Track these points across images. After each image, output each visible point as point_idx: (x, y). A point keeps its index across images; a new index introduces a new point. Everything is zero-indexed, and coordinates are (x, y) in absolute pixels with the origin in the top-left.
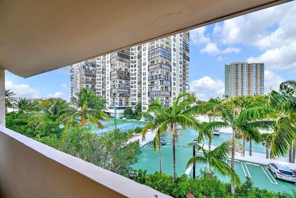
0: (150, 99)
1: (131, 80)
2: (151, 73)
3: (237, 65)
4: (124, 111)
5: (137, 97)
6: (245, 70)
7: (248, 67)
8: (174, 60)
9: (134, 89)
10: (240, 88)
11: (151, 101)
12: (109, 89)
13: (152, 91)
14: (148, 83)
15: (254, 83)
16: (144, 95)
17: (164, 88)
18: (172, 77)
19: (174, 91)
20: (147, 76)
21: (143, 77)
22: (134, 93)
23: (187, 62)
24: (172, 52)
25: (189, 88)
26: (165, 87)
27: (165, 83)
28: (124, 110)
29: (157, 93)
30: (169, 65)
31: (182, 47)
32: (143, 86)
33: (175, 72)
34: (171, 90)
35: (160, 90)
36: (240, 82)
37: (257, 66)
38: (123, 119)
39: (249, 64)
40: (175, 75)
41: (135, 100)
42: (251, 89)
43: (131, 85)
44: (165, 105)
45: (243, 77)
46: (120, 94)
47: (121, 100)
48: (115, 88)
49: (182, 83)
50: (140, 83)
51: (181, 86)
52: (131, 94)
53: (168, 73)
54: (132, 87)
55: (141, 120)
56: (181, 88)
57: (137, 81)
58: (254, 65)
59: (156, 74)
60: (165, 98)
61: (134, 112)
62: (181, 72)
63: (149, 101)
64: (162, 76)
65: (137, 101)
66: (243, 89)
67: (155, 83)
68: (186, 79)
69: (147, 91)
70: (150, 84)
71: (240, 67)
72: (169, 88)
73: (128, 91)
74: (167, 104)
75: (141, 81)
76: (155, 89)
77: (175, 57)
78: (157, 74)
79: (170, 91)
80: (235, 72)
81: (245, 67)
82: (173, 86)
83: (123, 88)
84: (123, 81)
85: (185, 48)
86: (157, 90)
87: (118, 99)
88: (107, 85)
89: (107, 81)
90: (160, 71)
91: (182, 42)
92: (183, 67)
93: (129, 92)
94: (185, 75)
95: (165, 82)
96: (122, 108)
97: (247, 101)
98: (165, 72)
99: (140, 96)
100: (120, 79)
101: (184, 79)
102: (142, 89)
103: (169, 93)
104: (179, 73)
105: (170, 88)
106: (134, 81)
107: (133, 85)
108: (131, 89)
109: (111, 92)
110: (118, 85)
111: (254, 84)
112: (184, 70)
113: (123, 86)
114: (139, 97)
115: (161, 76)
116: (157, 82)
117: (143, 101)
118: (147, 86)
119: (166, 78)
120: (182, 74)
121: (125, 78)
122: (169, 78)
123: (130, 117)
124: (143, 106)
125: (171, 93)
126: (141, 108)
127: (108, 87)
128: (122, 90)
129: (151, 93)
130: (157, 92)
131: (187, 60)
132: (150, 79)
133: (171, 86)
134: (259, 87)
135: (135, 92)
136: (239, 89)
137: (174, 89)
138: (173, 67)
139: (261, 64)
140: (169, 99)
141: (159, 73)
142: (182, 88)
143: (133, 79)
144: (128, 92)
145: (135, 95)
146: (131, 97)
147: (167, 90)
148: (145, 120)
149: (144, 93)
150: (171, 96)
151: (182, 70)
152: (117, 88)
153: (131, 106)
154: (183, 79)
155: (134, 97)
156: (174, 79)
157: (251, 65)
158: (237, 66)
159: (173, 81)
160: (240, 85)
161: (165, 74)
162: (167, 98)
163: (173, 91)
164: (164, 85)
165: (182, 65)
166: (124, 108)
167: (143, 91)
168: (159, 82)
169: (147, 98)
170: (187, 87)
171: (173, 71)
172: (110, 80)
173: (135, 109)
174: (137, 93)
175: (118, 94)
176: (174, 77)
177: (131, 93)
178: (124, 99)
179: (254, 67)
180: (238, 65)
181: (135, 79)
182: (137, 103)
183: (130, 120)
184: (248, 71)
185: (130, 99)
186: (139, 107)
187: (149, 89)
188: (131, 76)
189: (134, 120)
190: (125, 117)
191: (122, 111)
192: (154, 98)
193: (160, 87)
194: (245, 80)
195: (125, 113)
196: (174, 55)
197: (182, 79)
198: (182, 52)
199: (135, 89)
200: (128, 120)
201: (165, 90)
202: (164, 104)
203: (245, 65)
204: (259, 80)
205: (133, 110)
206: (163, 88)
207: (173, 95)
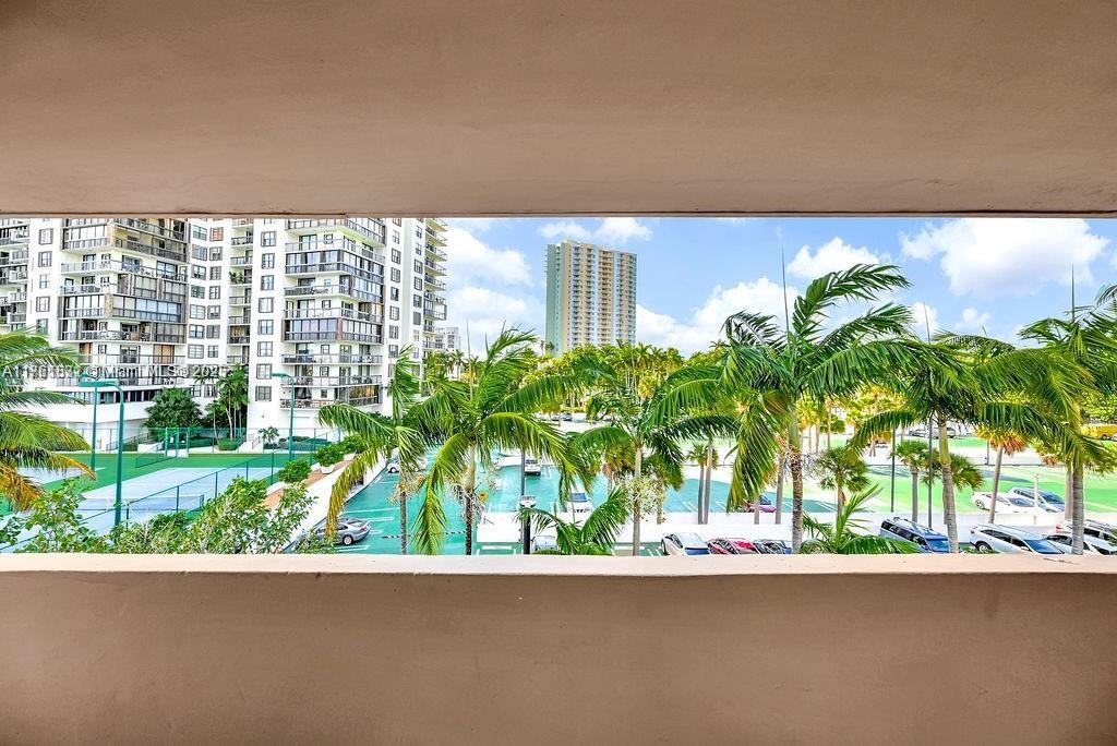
0: (293, 354)
1: (193, 261)
2: (301, 237)
3: (577, 249)
4: (149, 410)
5: (222, 342)
6: (596, 268)
7: (602, 260)
9: (206, 302)
10: (584, 320)
11: (293, 360)
12: (54, 292)
13: (303, 316)
14: (282, 282)
15: (615, 311)
16: (260, 332)
17: (356, 307)
18: (389, 265)
19: (395, 323)
20: (280, 252)
21: (258, 251)
22: (208, 322)
25: (445, 314)
26: (360, 304)
27: (362, 289)
28: (151, 404)
29: (323, 328)
32: (256, 293)
33: (400, 248)
34: (383, 318)
35: (336, 313)
36: (584, 304)
37: (621, 260)
38: (143, 449)
39: (605, 252)
40: (398, 262)
41: (214, 354)
42: (608, 327)
43: (192, 281)
44: (355, 378)
45: (592, 290)
46: (124, 326)
47: (128, 356)
48: (91, 290)
49: (421, 294)
50: (242, 277)
51: (419, 305)
52: (193, 328)
53: (371, 248)
54: (198, 292)
55: (245, 448)
56: (418, 310)
57: (226, 266)
58: (617, 257)
59: (322, 247)
60: (356, 350)
61: (206, 413)
62: (418, 251)
63: (286, 360)
64: (347, 259)
65: (221, 360)
66: (591, 326)
67: (318, 283)
68: (438, 278)
69: (278, 317)
70: (293, 285)
71: (584, 257)
72: (375, 310)
73: (173, 309)
74: (364, 374)
75: (248, 271)
76: (314, 309)
78: (329, 247)
79: (378, 320)
80: (573, 273)
81: (597, 259)
82: (389, 302)
83: (146, 294)
84: (149, 262)
86: (327, 314)
87: (114, 349)
88: (34, 274)
89: (35, 249)
90: (338, 235)
92: (426, 235)
93: (180, 319)
94: (432, 264)
95: (359, 284)
96: (136, 396)
98: (359, 243)
99: (239, 334)
100: (128, 247)
101: (429, 279)
102: (254, 305)
103: (374, 327)
104: (414, 255)
105: (379, 307)
106: (209, 264)
107: (206, 284)
108: (192, 300)
109: (64, 310)
110: (114, 279)
111: (615, 313)
112: (431, 243)
113: (147, 284)
114: (233, 340)
115: (346, 256)
116: (327, 281)
117: (254, 361)
118: (278, 294)
119: (366, 269)
120: (422, 258)
121: (156, 246)
122: (376, 270)
123: (182, 438)
124: (253, 383)
125: (380, 328)
126: (245, 392)
127: (44, 283)
128: (141, 305)
129: (296, 327)
130: (324, 323)
132: (292, 263)
133: (382, 300)
134: (625, 322)
135: (216, 316)
136: (581, 323)
137: (394, 312)
138: (391, 226)
139: (631, 257)
140: (373, 352)
141: (338, 245)
142: (421, 311)
143: (202, 253)
144: (174, 319)
145: (212, 332)
146: (189, 341)
147: (368, 318)
148: (267, 446)
149: (264, 324)
150: (380, 340)
151: (423, 242)
152: (105, 290)
153: (187, 383)
154: (426, 279)
155: (206, 342)
156: (396, 275)
157: (609, 255)
158: (578, 255)
159: (388, 284)
160: (582, 314)
161: (358, 252)
162: (366, 348)
163: (388, 323)
164: (355, 294)
166: (149, 395)
167: (255, 316)
168: (336, 280)
169: (280, 349)
170: (439, 309)
171: (390, 243)
172: (64, 246)
173: (210, 400)
174: (223, 323)
175: (115, 326)
176: (395, 265)
177: (190, 321)
178: (147, 349)
179: (616, 263)
180: (580, 251)
181: (218, 256)
182: (223, 374)
183: (183, 453)
184: (602, 271)
185: (181, 351)
186: (236, 391)
187: (290, 307)
188: (195, 241)
189: (208, 450)
190: (154, 437)
191: (138, 411)
192: (310, 347)
193: (337, 303)
194: (596, 299)
195: (155, 422)
197: (423, 277)
199: (215, 302)
200: (171, 453)
201: (360, 316)
202: (355, 372)
203: (597, 254)
204: (625, 302)
205: (203, 403)
206: (350, 306)
207: (391, 337)
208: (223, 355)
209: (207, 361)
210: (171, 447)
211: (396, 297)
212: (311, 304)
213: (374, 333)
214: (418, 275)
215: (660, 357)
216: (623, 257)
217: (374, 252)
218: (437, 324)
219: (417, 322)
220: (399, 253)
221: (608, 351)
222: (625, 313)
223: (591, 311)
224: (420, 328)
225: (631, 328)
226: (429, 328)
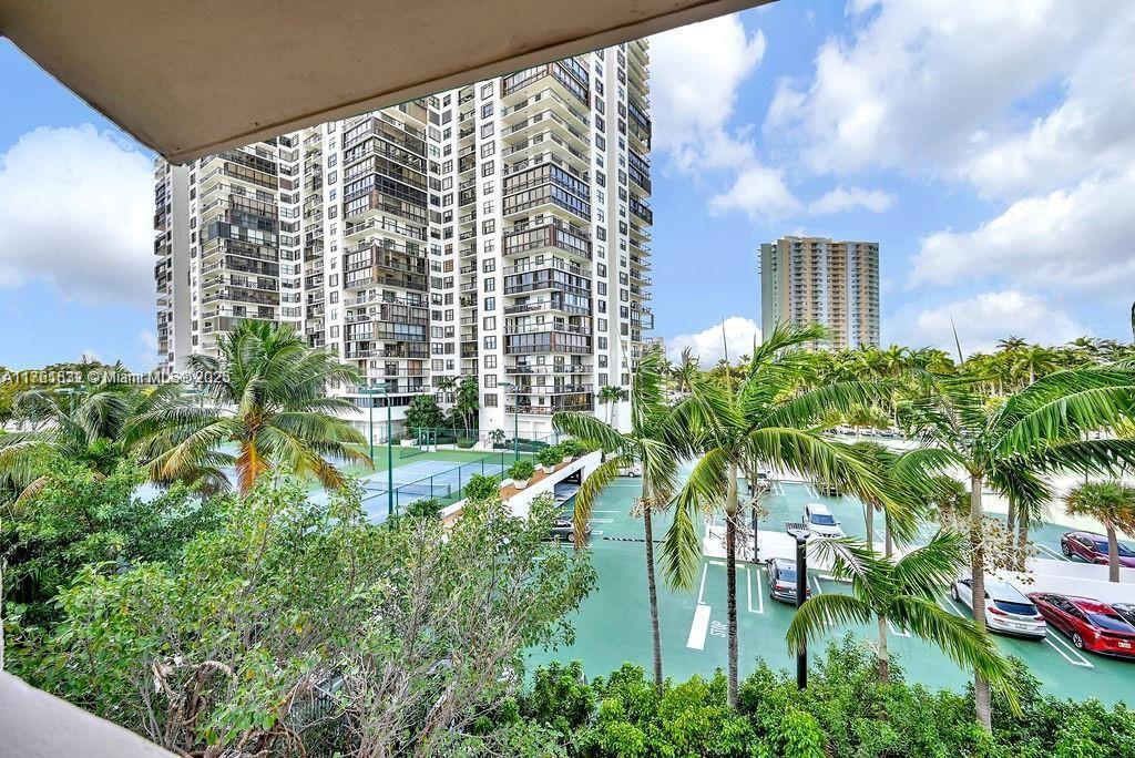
0: (513, 364)
1: (432, 290)
2: (516, 261)
3: (799, 244)
4: (406, 413)
5: (456, 357)
6: (823, 264)
7: (831, 254)
8: (601, 217)
9: (443, 323)
11: (514, 371)
12: (341, 322)
13: (521, 331)
14: (501, 302)
15: (851, 309)
16: (486, 347)
17: (566, 321)
18: (595, 279)
19: (603, 334)
20: (498, 275)
21: (481, 276)
22: (445, 340)
23: (644, 229)
24: (594, 187)
25: (652, 323)
26: (570, 318)
27: (571, 303)
28: (407, 408)
29: (538, 342)
30: (584, 236)
31: (626, 170)
32: (482, 313)
33: (605, 261)
34: (591, 330)
35: (549, 328)
36: (810, 305)
37: (857, 252)
38: (405, 443)
39: (834, 245)
40: (604, 276)
41: (451, 367)
42: (841, 329)
43: (432, 307)
44: (568, 387)
45: (818, 288)
46: (386, 345)
47: (391, 369)
48: (364, 318)
49: (628, 305)
50: (470, 300)
51: (626, 315)
52: (435, 346)
53: (578, 265)
54: (437, 315)
55: (479, 447)
56: (625, 320)
57: (456, 291)
58: (851, 249)
59: (534, 268)
60: (568, 361)
61: (447, 416)
62: (623, 264)
63: (508, 371)
64: (557, 277)
65: (456, 372)
67: (532, 301)
68: (641, 288)
69: (500, 333)
70: (511, 304)
71: (807, 253)
72: (585, 323)
73: (419, 331)
74: (577, 383)
75: (474, 295)
76: (530, 325)
77: (605, 208)
78: (541, 267)
79: (588, 332)
80: (793, 271)
81: (824, 254)
82: (597, 315)
83: (400, 319)
84: (401, 294)
85: (636, 175)
86: (541, 329)
87: (381, 364)
88: (328, 308)
89: (328, 290)
90: (548, 255)
91: (626, 154)
92: (631, 247)
93: (425, 338)
94: (637, 275)
95: (569, 299)
96: (397, 402)
97: (840, 370)
98: (567, 261)
99: (469, 350)
100: (387, 283)
101: (635, 290)
102: (480, 327)
103: (584, 339)
104: (620, 268)
105: (587, 320)
106: (444, 292)
107: (442, 308)
108: (433, 323)
109: (348, 336)
110: (378, 310)
111: (851, 312)
112: (635, 255)
113: (402, 312)
114: (465, 354)
115: (556, 274)
116: (540, 299)
117: (482, 372)
118: (499, 312)
119: (574, 284)
120: (627, 270)
121: (406, 280)
122: (584, 286)
123: (431, 435)
124: (483, 391)
125: (589, 340)
126: (476, 399)
127: (334, 316)
128: (398, 330)
129: (515, 342)
130: (538, 337)
131: (644, 218)
132: (509, 285)
133: (590, 313)
134: (865, 322)
135: (451, 335)
137: (602, 324)
138: (596, 242)
139: (870, 247)
140: (584, 362)
141: (548, 265)
142: (628, 321)
143: (438, 283)
144: (421, 338)
145: (449, 348)
146: (433, 356)
147: (578, 330)
148: (495, 446)
149: (488, 339)
150: (590, 351)
151: (627, 254)
152: (373, 319)
153: (433, 391)
154: (632, 290)
155: (445, 357)
156: (603, 288)
157: (840, 248)
158: (799, 251)
159: (596, 297)
161: (567, 269)
162: (577, 359)
163: (597, 334)
164: (566, 308)
165: (627, 238)
166: (406, 400)
167: (481, 334)
168: (547, 298)
169: (502, 361)
170: (645, 319)
171: (596, 258)
172: (346, 286)
173: (450, 405)
174: (457, 340)
175: (380, 346)
176: (602, 280)
177: (432, 340)
178: (403, 364)
179: (850, 256)
180: (801, 247)
181: (450, 285)
182: (458, 382)
183: (432, 448)
184: (831, 266)
185: (427, 365)
186: (469, 395)
187: (509, 324)
188: (433, 274)
189: (450, 447)
190: (411, 435)
191: (399, 413)
192: (528, 359)
193: (550, 318)
194: (825, 298)
195: (411, 420)
196: (601, 198)
197: (628, 288)
198: (627, 188)
199: (449, 324)
200: (424, 448)
201: (571, 329)
202: (568, 381)
203: (824, 247)
204: (865, 299)
205: (445, 407)
206: (560, 320)
207: (600, 348)
208: (457, 367)
209: (446, 373)
210: (424, 443)
211: (603, 310)
212: (527, 321)
213: (584, 345)
214: (624, 287)
215: (919, 362)
216: (860, 248)
217: (581, 267)
218: (642, 333)
219: (625, 332)
220: (605, 266)
221: (846, 356)
222: (864, 312)
223: (819, 311)
224: (628, 338)
225: (873, 330)
226: (635, 338)
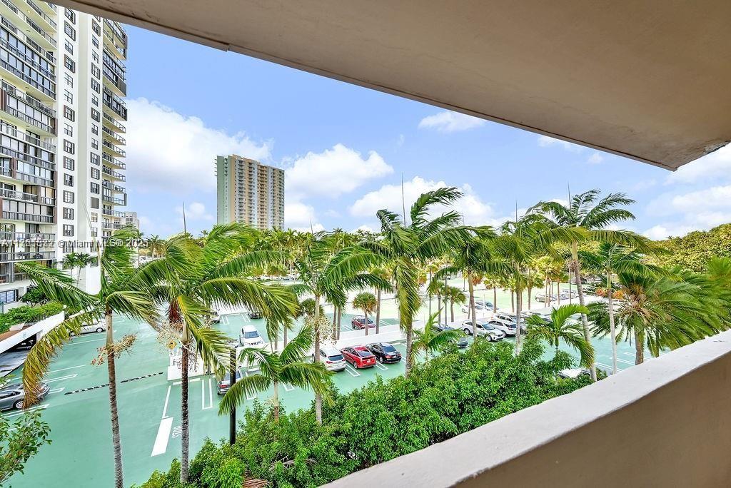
3: (241, 162)
6: (255, 177)
7: (260, 172)
8: (69, 97)
10: (247, 212)
15: (270, 207)
17: (19, 189)
18: (60, 154)
19: (69, 206)
23: (118, 122)
24: (61, 71)
25: (125, 201)
26: (25, 186)
27: (27, 172)
30: (47, 110)
31: (100, 66)
33: (74, 140)
34: (54, 201)
36: (247, 201)
37: (274, 173)
39: (262, 167)
40: (72, 152)
42: (265, 217)
44: (20, 254)
45: (252, 191)
49: (100, 182)
51: (97, 191)
53: (38, 137)
56: (95, 196)
58: (271, 171)
60: (21, 228)
62: (95, 146)
64: (7, 143)
66: (252, 216)
68: (116, 170)
71: (246, 167)
72: (45, 193)
74: (33, 250)
77: (75, 91)
79: (49, 202)
80: (238, 178)
81: (256, 171)
82: (61, 187)
85: (110, 74)
91: (100, 52)
92: (103, 133)
94: (110, 158)
95: (23, 167)
97: (263, 242)
98: (21, 130)
101: (107, 171)
103: (44, 208)
104: (90, 149)
105: (49, 191)
112: (108, 141)
115: (6, 140)
119: (32, 154)
120: (99, 152)
122: (45, 157)
125: (51, 210)
131: (119, 113)
133: (53, 184)
134: (277, 215)
136: (245, 214)
137: (68, 198)
138: (62, 122)
139: (280, 172)
140: (43, 230)
142: (99, 196)
147: (36, 199)
150: (52, 220)
151: (99, 138)
154: (104, 170)
156: (70, 164)
157: (265, 169)
158: (241, 166)
159: (61, 171)
160: (246, 207)
161: (21, 137)
162: (34, 227)
163: (61, 205)
164: (19, 176)
165: (100, 125)
170: (118, 196)
171: (61, 134)
176: (68, 156)
179: (270, 175)
180: (244, 163)
184: (260, 179)
194: (256, 198)
196: (69, 81)
197: (100, 168)
198: (100, 82)
201: (25, 197)
202: (20, 248)
203: (256, 167)
204: (277, 201)
207: (65, 217)
211: (71, 183)
213: (45, 214)
214: (95, 166)
215: (302, 237)
216: (275, 172)
217: (42, 140)
218: (115, 208)
219: (95, 204)
220: (73, 145)
221: (267, 234)
222: (277, 208)
223: (252, 205)
224: (99, 212)
225: (281, 219)
226: (107, 211)
